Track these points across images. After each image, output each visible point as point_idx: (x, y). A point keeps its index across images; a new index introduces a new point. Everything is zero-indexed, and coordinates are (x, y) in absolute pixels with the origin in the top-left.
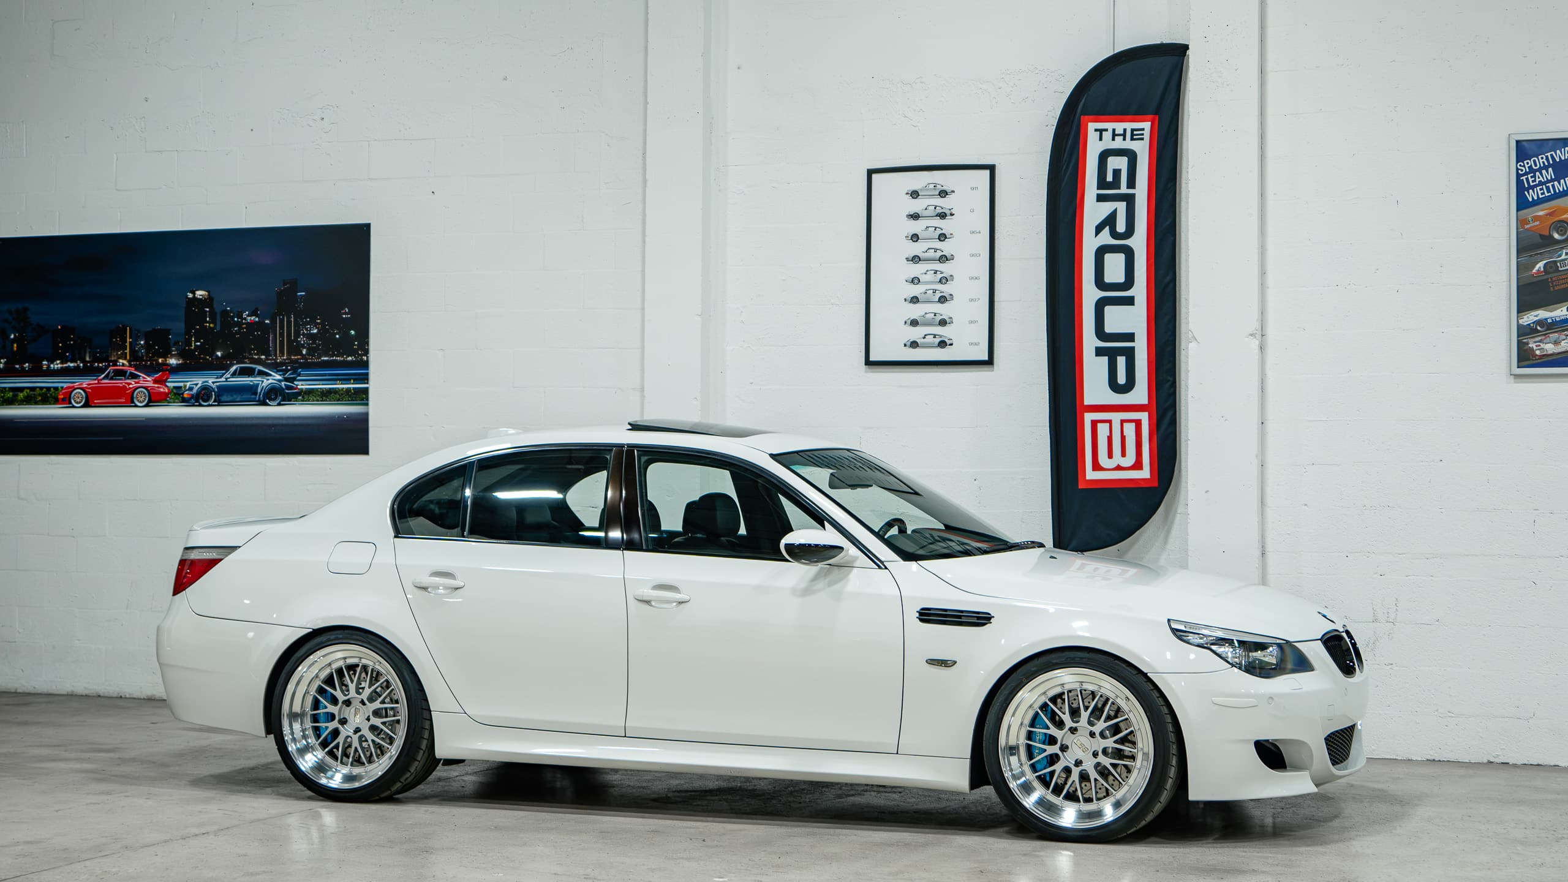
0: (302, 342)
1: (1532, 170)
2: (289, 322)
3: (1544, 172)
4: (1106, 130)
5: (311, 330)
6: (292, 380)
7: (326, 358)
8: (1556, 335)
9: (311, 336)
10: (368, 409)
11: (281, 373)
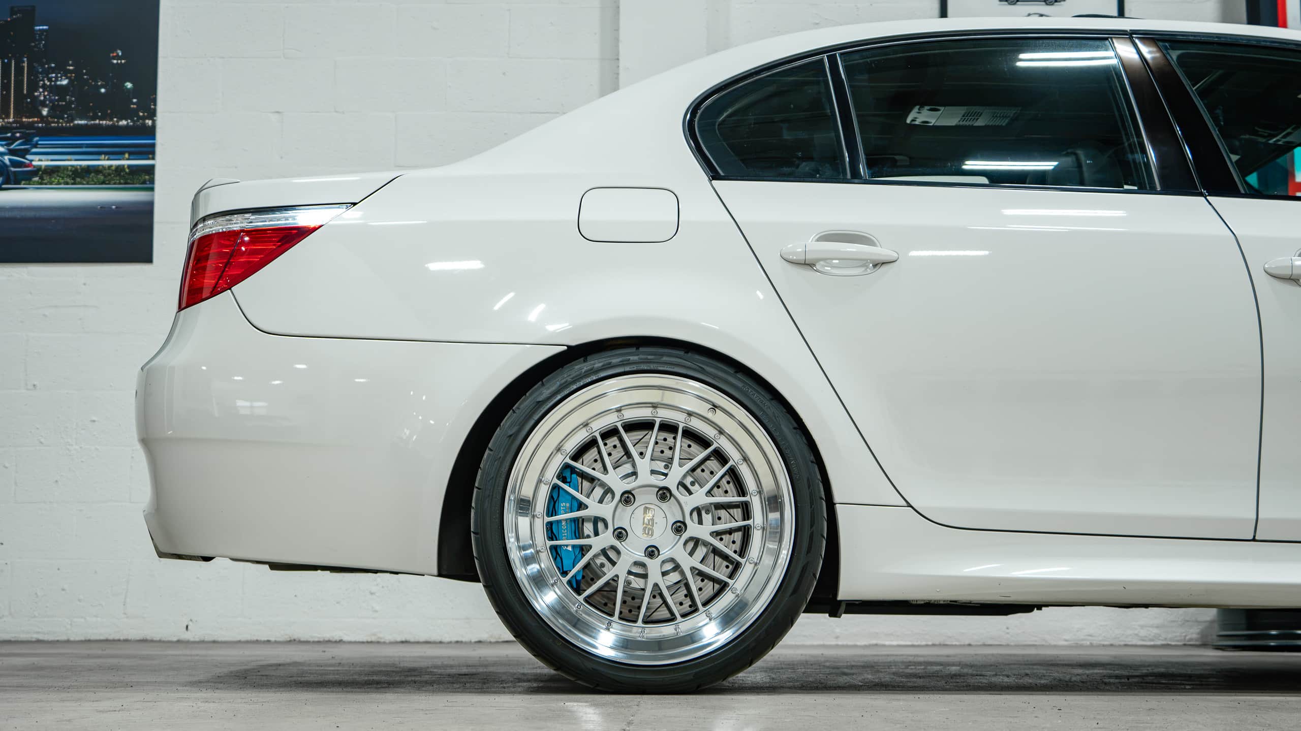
0: (42, 98)
2: (19, 71)
5: (57, 80)
6: (23, 153)
7: (83, 122)
9: (56, 90)
10: (153, 195)
11: (4, 143)
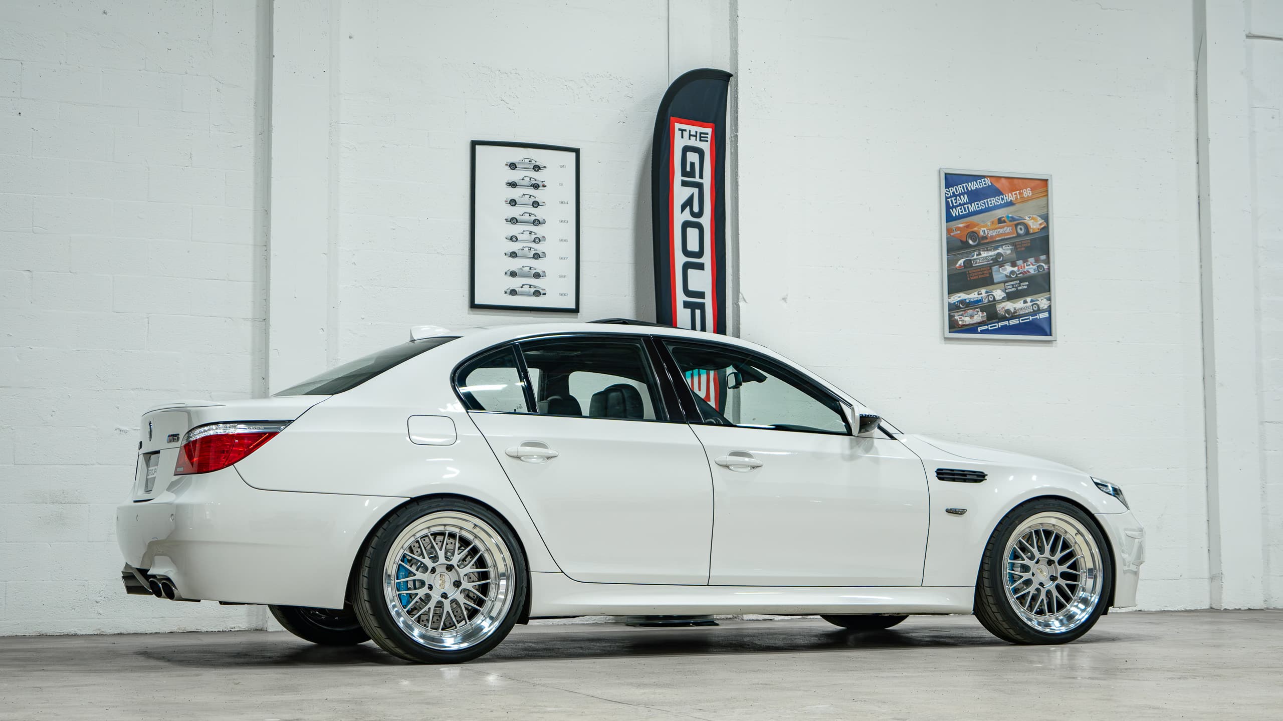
1: (954, 195)
3: (962, 196)
4: (685, 131)
8: (971, 311)
